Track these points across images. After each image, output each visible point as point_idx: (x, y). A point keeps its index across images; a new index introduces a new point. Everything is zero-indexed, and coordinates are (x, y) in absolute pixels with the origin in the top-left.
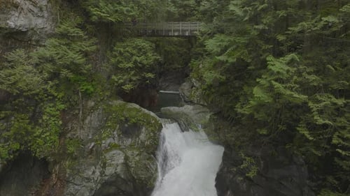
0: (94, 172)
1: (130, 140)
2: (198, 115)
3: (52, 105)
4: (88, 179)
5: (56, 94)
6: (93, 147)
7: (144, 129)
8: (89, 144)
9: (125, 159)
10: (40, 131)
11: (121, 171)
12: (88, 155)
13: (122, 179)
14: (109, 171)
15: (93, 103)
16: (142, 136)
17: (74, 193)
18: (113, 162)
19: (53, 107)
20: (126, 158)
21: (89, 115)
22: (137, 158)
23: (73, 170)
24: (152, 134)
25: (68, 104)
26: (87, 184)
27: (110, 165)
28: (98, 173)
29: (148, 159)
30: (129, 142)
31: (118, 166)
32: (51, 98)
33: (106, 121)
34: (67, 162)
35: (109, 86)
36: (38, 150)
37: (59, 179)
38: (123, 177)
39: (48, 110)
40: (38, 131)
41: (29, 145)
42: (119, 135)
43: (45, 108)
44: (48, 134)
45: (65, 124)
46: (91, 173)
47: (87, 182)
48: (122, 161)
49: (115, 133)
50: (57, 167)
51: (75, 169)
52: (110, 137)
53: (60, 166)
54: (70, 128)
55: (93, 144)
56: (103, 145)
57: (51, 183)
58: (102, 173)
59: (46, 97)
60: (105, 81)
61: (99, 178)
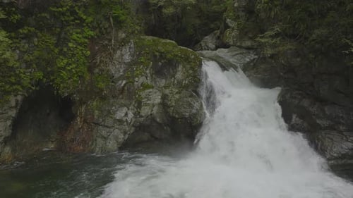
0: (126, 114)
1: (164, 81)
2: (236, 57)
3: (79, 31)
4: (121, 121)
5: (84, 17)
6: (125, 85)
7: (180, 68)
8: (120, 82)
9: (162, 98)
10: (65, 61)
11: (157, 113)
12: (119, 95)
13: (157, 123)
14: (145, 111)
15: (124, 35)
16: (179, 75)
17: (105, 136)
18: (149, 102)
19: (80, 33)
20: (164, 97)
21: (118, 48)
22: (177, 96)
23: (102, 111)
24: (191, 72)
25: (98, 30)
26: (120, 127)
27: (146, 105)
28: (131, 115)
29: (190, 97)
30: (163, 82)
31: (154, 106)
32: (79, 22)
33: (138, 56)
34: (95, 103)
35: (138, 21)
36: (62, 85)
37: (85, 121)
38: (158, 120)
39: (75, 36)
40: (62, 62)
41: (52, 78)
42: (151, 76)
43: (72, 34)
44: (74, 66)
45: (93, 56)
46: (123, 115)
47: (119, 125)
48: (159, 101)
49: (148, 71)
50: (83, 109)
51: (105, 110)
52: (143, 76)
53: (87, 106)
54: (98, 61)
55: (124, 82)
56: (135, 83)
57: (76, 128)
58: (137, 114)
59: (73, 21)
60: (134, 14)
61: (133, 120)
